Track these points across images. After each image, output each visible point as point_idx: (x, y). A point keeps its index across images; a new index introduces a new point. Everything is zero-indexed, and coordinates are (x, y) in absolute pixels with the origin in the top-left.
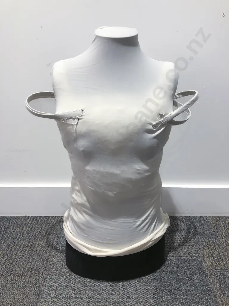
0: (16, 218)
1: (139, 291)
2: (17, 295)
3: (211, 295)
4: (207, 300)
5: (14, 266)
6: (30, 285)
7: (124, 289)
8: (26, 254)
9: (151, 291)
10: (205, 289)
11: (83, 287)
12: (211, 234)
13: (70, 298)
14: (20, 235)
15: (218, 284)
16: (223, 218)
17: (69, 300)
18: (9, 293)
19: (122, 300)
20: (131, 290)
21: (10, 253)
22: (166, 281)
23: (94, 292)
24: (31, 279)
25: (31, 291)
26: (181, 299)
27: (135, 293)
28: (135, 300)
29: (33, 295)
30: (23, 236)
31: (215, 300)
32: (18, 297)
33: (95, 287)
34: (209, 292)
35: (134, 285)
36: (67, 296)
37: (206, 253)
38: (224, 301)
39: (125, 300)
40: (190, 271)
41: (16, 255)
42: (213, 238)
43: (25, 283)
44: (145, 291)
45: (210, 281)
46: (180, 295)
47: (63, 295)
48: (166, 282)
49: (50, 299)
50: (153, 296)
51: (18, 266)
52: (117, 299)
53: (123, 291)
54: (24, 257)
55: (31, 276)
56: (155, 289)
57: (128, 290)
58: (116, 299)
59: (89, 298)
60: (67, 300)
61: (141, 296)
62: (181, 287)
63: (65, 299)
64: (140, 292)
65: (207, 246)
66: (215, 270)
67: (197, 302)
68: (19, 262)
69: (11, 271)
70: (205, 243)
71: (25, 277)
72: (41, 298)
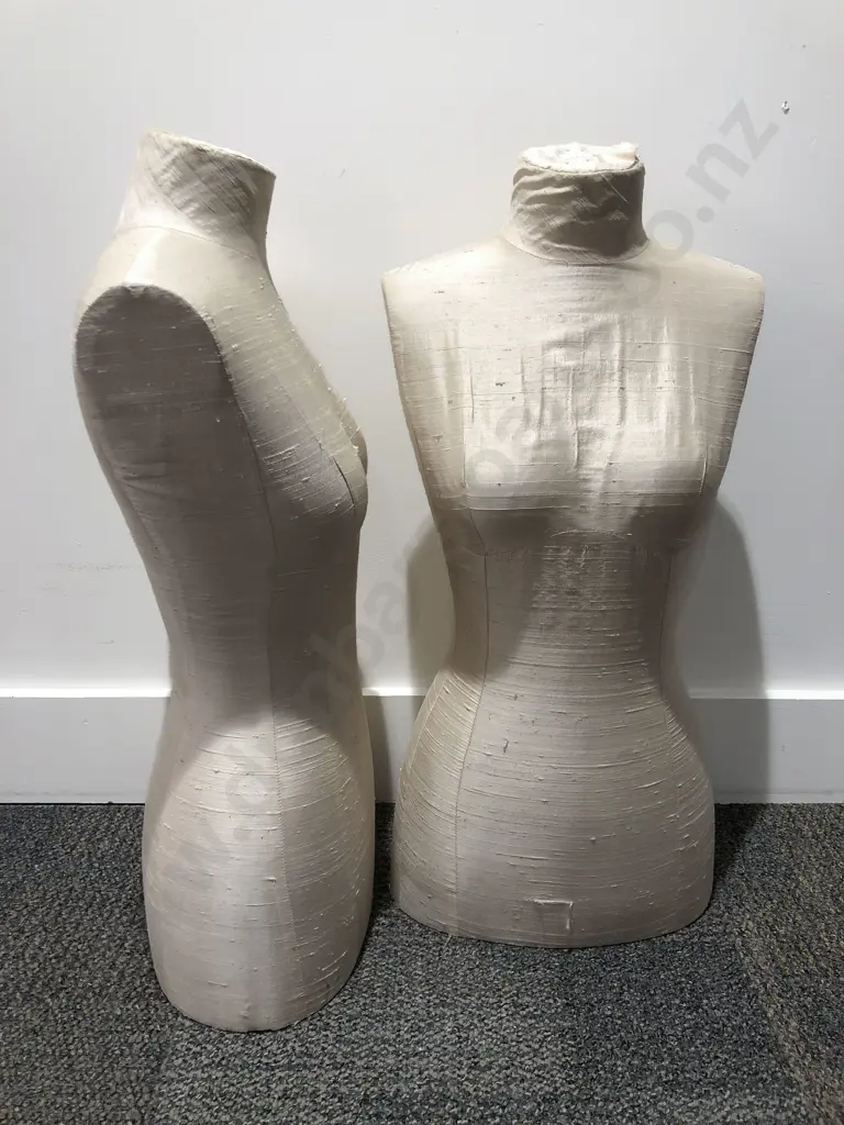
0: (75, 812)
1: (514, 1043)
2: (81, 1059)
3: (769, 1058)
4: (756, 1074)
5: (70, 966)
6: (129, 1027)
7: (459, 1037)
8: (113, 925)
9: (556, 1046)
10: (746, 1037)
11: (313, 1033)
12: (770, 862)
13: (268, 1067)
14: (91, 866)
15: (794, 1024)
16: (810, 808)
17: (264, 1074)
18: (54, 1052)
19: (454, 1072)
20: (483, 1042)
21: (56, 923)
22: (609, 1013)
23: (353, 1049)
24: (129, 1007)
25: (130, 1046)
26: (663, 1072)
27: (500, 1050)
28: (499, 1072)
29: (136, 1058)
30: (102, 867)
31: (784, 1074)
32: (83, 1065)
33: (357, 1032)
34: (761, 1048)
35: (494, 1024)
36: (260, 1062)
37: (750, 923)
38: (817, 1077)
39: (462, 1072)
40: (694, 982)
41: (76, 928)
42: (775, 873)
43: (108, 1020)
44: (533, 1045)
45: (765, 1013)
46: (658, 1058)
47: (245, 1058)
48: (610, 1016)
49: (199, 1072)
50: (563, 1059)
51: (85, 965)
52: (435, 1071)
53: (458, 1045)
54: (104, 936)
55: (128, 998)
56: (570, 1039)
57: (473, 1042)
58: (431, 1072)
59: (337, 1069)
60: (257, 1075)
61: (518, 1059)
62: (663, 1031)
63: (251, 1072)
64: (515, 1049)
65: (756, 902)
66: (784, 977)
67: (719, 1080)
68: (87, 952)
69: (60, 980)
70: (749, 888)
71: (110, 1000)
72: (168, 1069)
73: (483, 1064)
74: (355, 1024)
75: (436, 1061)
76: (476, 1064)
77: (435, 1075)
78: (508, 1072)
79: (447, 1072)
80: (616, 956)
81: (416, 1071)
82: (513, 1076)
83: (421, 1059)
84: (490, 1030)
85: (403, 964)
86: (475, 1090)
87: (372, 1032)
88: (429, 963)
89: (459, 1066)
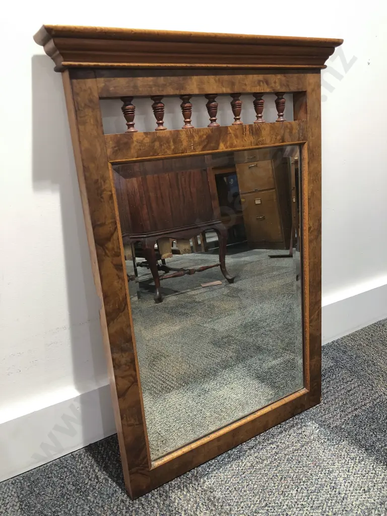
73: (366, 489)
74: (311, 499)
75: (352, 497)
76: (364, 490)
77: (358, 503)
78: (376, 487)
79: (359, 499)
80: (361, 422)
81: (350, 505)
82: (379, 487)
83: (347, 499)
84: (355, 474)
85: (300, 462)
86: (374, 501)
87: (321, 499)
88: (308, 457)
89: (360, 494)
